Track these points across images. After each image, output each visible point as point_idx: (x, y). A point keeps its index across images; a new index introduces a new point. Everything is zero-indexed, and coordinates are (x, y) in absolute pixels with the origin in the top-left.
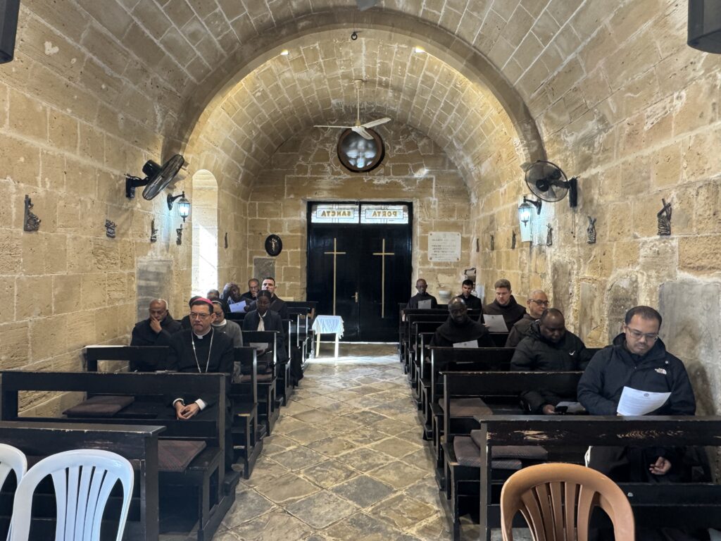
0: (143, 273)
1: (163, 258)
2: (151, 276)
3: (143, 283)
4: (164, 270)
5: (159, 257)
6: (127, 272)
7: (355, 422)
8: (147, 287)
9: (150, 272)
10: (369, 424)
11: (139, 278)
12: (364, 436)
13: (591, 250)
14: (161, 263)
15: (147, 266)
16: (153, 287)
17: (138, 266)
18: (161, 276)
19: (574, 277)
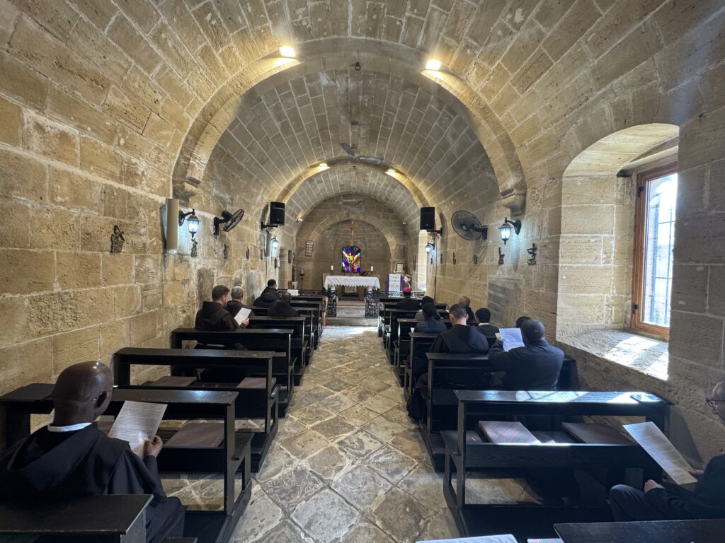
0: (492, 286)
1: (509, 277)
2: (499, 290)
3: (492, 292)
4: (511, 287)
5: (506, 276)
6: (482, 283)
7: (346, 381)
8: (494, 296)
9: (498, 286)
10: (336, 380)
11: (489, 288)
12: (340, 371)
13: (225, 262)
14: (508, 281)
15: (496, 281)
16: (500, 298)
17: (488, 280)
18: (507, 292)
19: (215, 278)
